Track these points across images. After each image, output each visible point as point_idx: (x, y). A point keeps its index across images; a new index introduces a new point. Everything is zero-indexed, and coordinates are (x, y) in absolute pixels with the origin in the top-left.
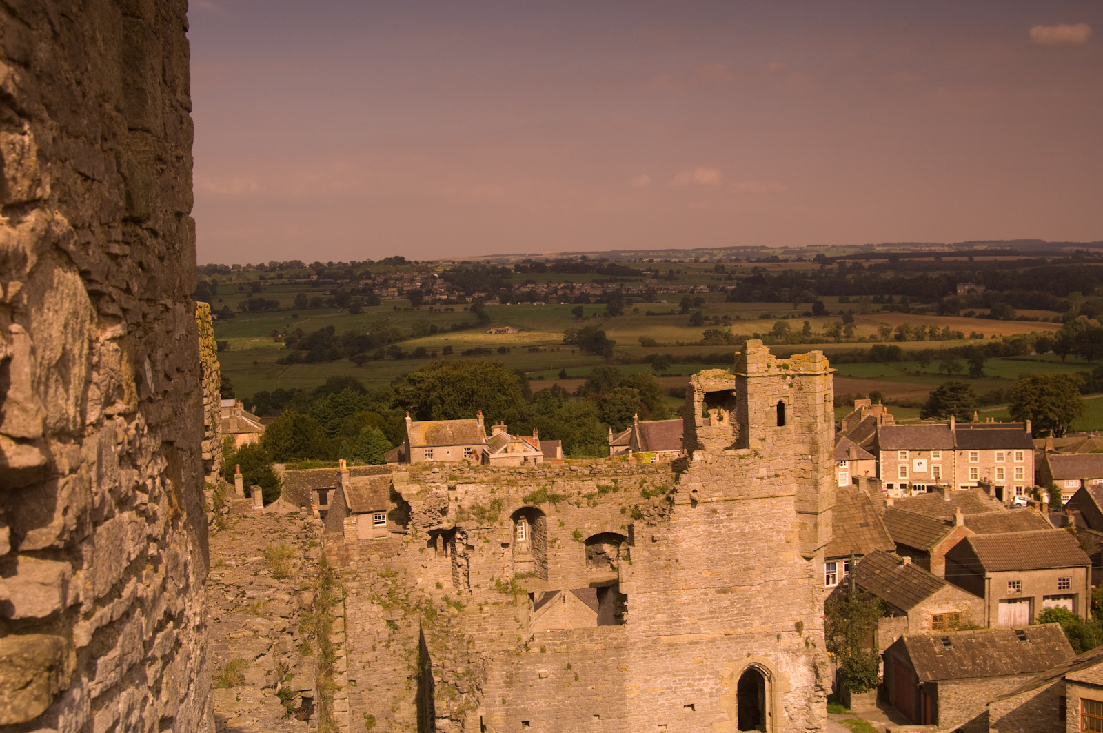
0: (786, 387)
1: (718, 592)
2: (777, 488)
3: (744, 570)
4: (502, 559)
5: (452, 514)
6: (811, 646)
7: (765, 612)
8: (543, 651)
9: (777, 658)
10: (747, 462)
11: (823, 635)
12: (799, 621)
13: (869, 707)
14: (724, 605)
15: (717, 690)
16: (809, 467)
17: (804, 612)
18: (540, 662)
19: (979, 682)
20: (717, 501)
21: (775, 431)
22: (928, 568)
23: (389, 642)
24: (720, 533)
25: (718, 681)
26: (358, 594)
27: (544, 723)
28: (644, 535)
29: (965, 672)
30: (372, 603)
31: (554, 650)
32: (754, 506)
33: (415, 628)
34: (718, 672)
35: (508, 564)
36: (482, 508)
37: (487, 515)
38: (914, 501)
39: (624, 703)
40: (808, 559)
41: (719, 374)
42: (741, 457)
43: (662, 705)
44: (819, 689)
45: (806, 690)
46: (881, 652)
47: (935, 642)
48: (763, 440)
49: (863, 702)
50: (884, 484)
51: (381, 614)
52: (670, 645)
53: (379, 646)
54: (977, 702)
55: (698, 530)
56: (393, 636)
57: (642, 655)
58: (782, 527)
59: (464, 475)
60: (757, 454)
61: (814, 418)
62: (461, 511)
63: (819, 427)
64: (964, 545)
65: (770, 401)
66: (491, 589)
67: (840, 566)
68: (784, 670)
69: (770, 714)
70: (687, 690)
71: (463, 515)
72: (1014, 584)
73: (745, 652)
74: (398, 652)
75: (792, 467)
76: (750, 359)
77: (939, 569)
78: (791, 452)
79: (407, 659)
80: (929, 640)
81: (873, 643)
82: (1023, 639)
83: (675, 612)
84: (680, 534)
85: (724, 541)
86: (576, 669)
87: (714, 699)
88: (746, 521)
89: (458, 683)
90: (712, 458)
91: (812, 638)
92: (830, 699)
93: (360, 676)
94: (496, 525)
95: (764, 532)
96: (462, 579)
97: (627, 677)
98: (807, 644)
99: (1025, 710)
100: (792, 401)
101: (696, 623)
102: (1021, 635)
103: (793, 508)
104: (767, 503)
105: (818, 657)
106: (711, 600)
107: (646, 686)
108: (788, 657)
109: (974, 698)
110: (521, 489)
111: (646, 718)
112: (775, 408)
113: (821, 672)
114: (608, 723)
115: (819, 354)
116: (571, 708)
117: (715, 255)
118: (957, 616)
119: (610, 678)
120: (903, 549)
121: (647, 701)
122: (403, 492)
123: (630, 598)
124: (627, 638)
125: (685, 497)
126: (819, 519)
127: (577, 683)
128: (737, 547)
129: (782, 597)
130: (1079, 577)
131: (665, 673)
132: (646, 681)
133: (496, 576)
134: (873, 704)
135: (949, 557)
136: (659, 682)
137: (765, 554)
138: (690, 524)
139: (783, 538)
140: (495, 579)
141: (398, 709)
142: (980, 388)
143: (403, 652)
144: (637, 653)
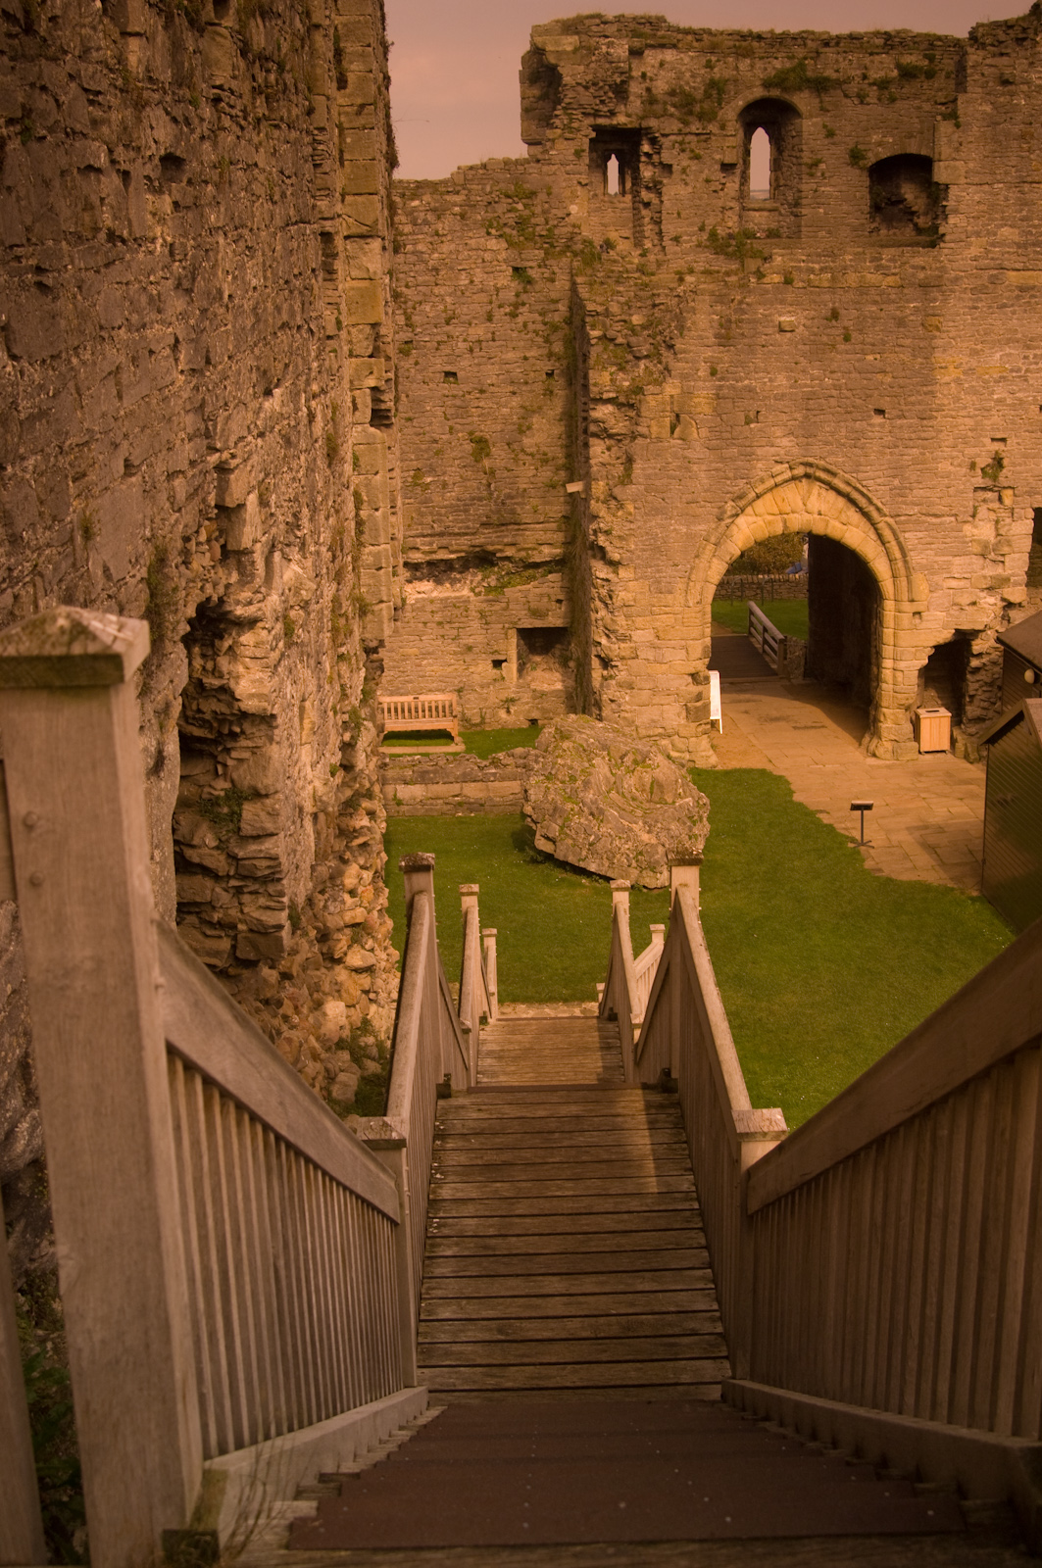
4: (721, 193)
5: (635, 105)
8: (788, 281)
18: (782, 302)
23: (516, 306)
26: (463, 216)
27: (784, 417)
30: (489, 234)
31: (809, 281)
33: (562, 283)
35: (732, 204)
36: (688, 96)
37: (697, 108)
39: (931, 392)
43: (1000, 401)
51: (504, 255)
52: (1022, 289)
53: (498, 314)
56: (524, 297)
57: (970, 304)
59: (659, 33)
62: (651, 99)
66: (699, 245)
71: (655, 107)
74: (531, 327)
79: (547, 340)
83: (1035, 227)
86: (848, 318)
89: (633, 340)
93: (463, 366)
94: (713, 128)
96: (649, 229)
97: (938, 342)
107: (974, 363)
110: (759, 64)
111: (970, 422)
114: (901, 427)
116: (835, 393)
119: (908, 342)
121: (973, 391)
122: (549, 48)
123: (953, 191)
124: (943, 269)
127: (848, 347)
131: (1008, 341)
132: (974, 353)
133: (710, 222)
136: (998, 355)
140: (708, 228)
141: (529, 428)
143: (540, 327)
144: (960, 299)
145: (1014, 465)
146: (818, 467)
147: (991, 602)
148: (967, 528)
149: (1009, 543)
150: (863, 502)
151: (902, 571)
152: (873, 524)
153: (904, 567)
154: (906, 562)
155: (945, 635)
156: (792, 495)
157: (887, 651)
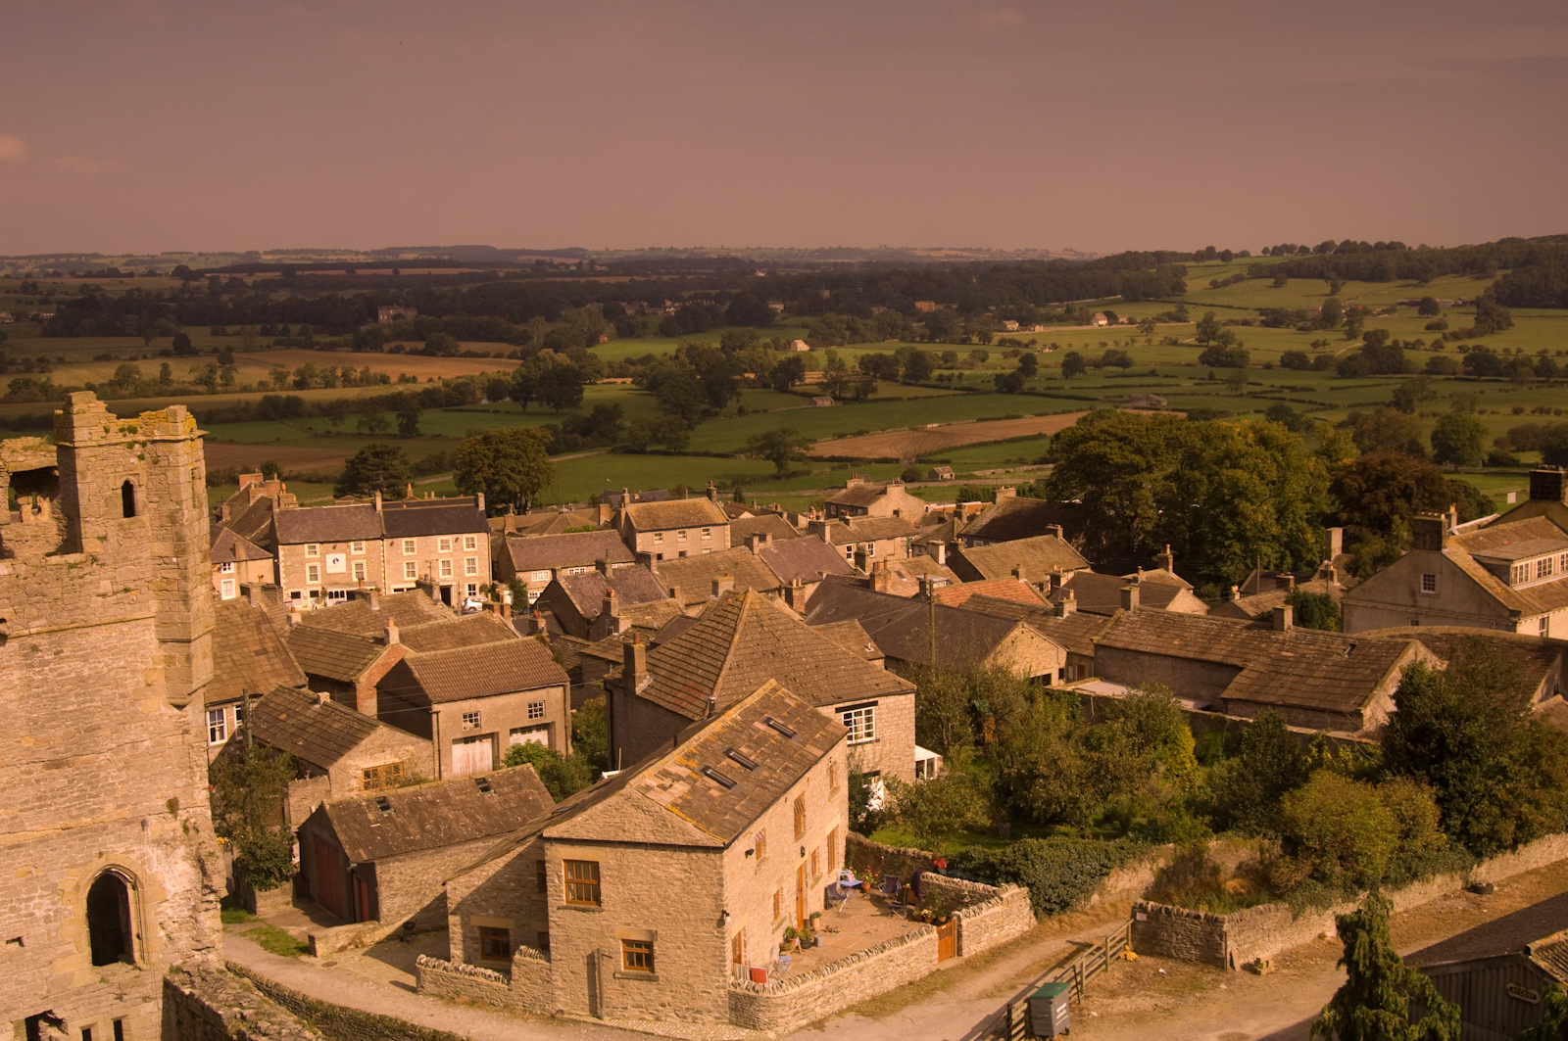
0: (134, 460)
1: (48, 767)
2: (129, 607)
3: (86, 731)
6: (192, 832)
7: (121, 790)
9: (144, 855)
10: (81, 573)
11: (210, 813)
12: (172, 797)
13: (283, 907)
14: (59, 786)
15: (56, 911)
16: (174, 575)
17: (179, 783)
19: (431, 855)
20: (38, 633)
21: (121, 525)
22: (354, 706)
24: (45, 679)
25: (57, 898)
29: (413, 842)
32: (96, 636)
34: (56, 884)
38: (330, 614)
40: (180, 707)
41: (31, 444)
42: (71, 566)
44: (208, 891)
45: (189, 895)
46: (294, 829)
47: (368, 806)
48: (103, 539)
49: (274, 903)
50: (287, 594)
54: (430, 881)
55: (11, 678)
58: (139, 664)
60: (95, 560)
61: (177, 503)
63: (186, 516)
64: (401, 670)
65: (110, 482)
67: (230, 714)
68: (154, 870)
69: (138, 936)
70: (10, 918)
72: (471, 717)
73: (95, 851)
75: (149, 575)
76: (77, 420)
77: (369, 705)
78: (146, 555)
80: (360, 805)
81: (283, 817)
82: (486, 789)
85: (53, 691)
87: (53, 925)
88: (85, 659)
90: (27, 571)
91: (193, 820)
92: (226, 904)
95: (112, 673)
98: (186, 829)
99: (494, 885)
100: (144, 480)
101: (16, 817)
102: (484, 785)
103: (153, 636)
104: (114, 632)
105: (204, 846)
106: (38, 781)
108: (159, 852)
109: (425, 878)
112: (120, 491)
113: (209, 867)
115: (181, 411)
117: (22, 267)
118: (396, 767)
120: (317, 682)
126: (192, 648)
128: (73, 699)
129: (144, 766)
130: (554, 699)
134: (288, 903)
135: (381, 688)
137: (116, 704)
139: (141, 679)
142: (414, 452)
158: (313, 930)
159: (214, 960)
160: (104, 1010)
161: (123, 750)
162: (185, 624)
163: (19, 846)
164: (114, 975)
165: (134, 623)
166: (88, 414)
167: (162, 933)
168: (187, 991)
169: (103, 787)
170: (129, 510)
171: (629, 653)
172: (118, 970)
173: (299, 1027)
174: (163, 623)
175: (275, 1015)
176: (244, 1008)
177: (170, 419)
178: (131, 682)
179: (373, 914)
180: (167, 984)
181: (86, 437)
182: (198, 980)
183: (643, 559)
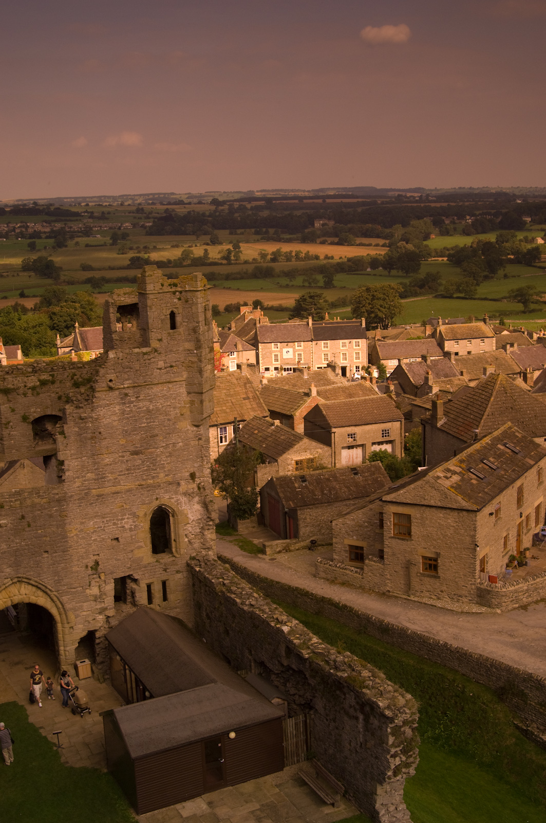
0: (176, 300)
1: (132, 454)
2: (172, 375)
3: (151, 437)
7: (167, 467)
8: (2, 507)
9: (178, 500)
10: (149, 358)
11: (211, 480)
12: (192, 471)
13: (251, 529)
14: (137, 464)
15: (135, 526)
16: (195, 359)
17: (196, 465)
18: (1, 515)
19: (326, 506)
20: (128, 387)
21: (169, 333)
22: (292, 428)
24: (131, 411)
25: (136, 520)
27: (6, 560)
28: (74, 415)
29: (317, 499)
31: (11, 505)
32: (156, 389)
34: (135, 513)
39: (67, 541)
40: (197, 426)
41: (128, 291)
42: (145, 354)
43: (95, 540)
44: (208, 520)
45: (200, 521)
46: (258, 489)
47: (295, 480)
48: (160, 340)
49: (245, 527)
50: (263, 369)
52: (98, 496)
54: (325, 520)
55: (115, 409)
57: (78, 505)
58: (177, 404)
60: (156, 351)
61: (197, 323)
63: (201, 329)
64: (316, 410)
65: (164, 311)
67: (230, 430)
68: (183, 508)
69: (175, 540)
70: (113, 528)
72: (352, 435)
73: (154, 497)
75: (182, 360)
76: (148, 280)
77: (300, 428)
78: (181, 349)
80: (291, 479)
81: (254, 484)
82: (356, 474)
83: (101, 472)
84: (101, 413)
85: (135, 416)
86: (28, 519)
87: (133, 533)
90: (123, 356)
91: (202, 484)
95: (164, 408)
97: (67, 521)
98: (199, 488)
99: (357, 524)
100: (181, 311)
101: (117, 478)
102: (354, 470)
103: (184, 390)
104: (165, 387)
105: (208, 497)
106: (127, 461)
107: (82, 527)
108: (186, 499)
109: (323, 518)
111: (84, 550)
112: (169, 316)
113: (210, 508)
114: (55, 557)
115: (200, 275)
116: (26, 547)
117: (137, 200)
118: (311, 460)
119: (54, 523)
120: (274, 414)
121: (83, 538)
123: (66, 463)
124: (66, 493)
125: (104, 385)
126: (203, 397)
127: (30, 529)
128: (145, 421)
129: (179, 455)
130: (395, 428)
131: (95, 516)
132: (82, 523)
134: (254, 527)
135: (306, 419)
136: (92, 523)
137: (165, 424)
138: (108, 405)
139: (178, 412)
142: (331, 296)
144: (74, 503)
145: (104, 564)
146: (23, 577)
147: (101, 618)
148: (88, 591)
149: (105, 594)
150: (43, 588)
151: (63, 612)
152: (49, 596)
153: (63, 610)
154: (64, 609)
155: (84, 633)
156: (14, 590)
157: (61, 643)
158: (266, 541)
159: (212, 555)
160: (158, 576)
161: (169, 447)
162: (200, 384)
163: (118, 493)
164: (163, 559)
165: (175, 383)
166: (153, 277)
167: (186, 540)
168: (197, 569)
169: (158, 465)
170: (173, 326)
171: (434, 404)
172: (165, 558)
173: (251, 591)
174: (190, 384)
175: (239, 584)
176: (224, 580)
177: (194, 279)
178: (173, 413)
179: (296, 535)
180: (188, 565)
181: (152, 289)
182: (203, 564)
183: (447, 355)
